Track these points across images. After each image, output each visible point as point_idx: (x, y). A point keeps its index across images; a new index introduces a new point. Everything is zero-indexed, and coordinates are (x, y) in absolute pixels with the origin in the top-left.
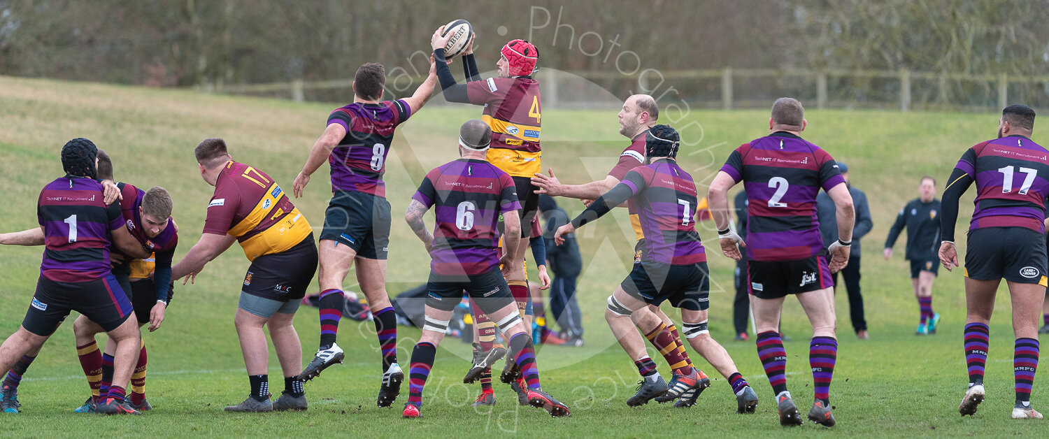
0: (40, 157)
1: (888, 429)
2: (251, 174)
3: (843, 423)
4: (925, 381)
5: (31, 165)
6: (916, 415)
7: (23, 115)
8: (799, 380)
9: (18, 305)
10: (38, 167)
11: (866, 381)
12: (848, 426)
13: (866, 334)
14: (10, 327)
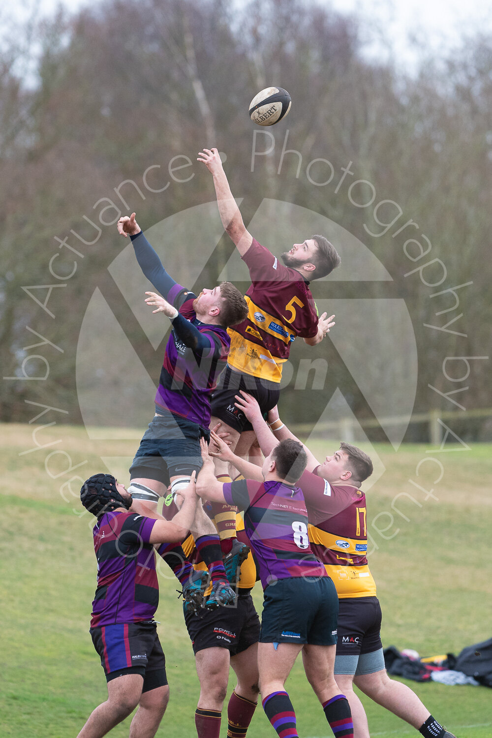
0: (63, 512)
2: (361, 514)
5: (53, 521)
7: (42, 466)
9: (43, 677)
10: (61, 523)
14: (35, 701)
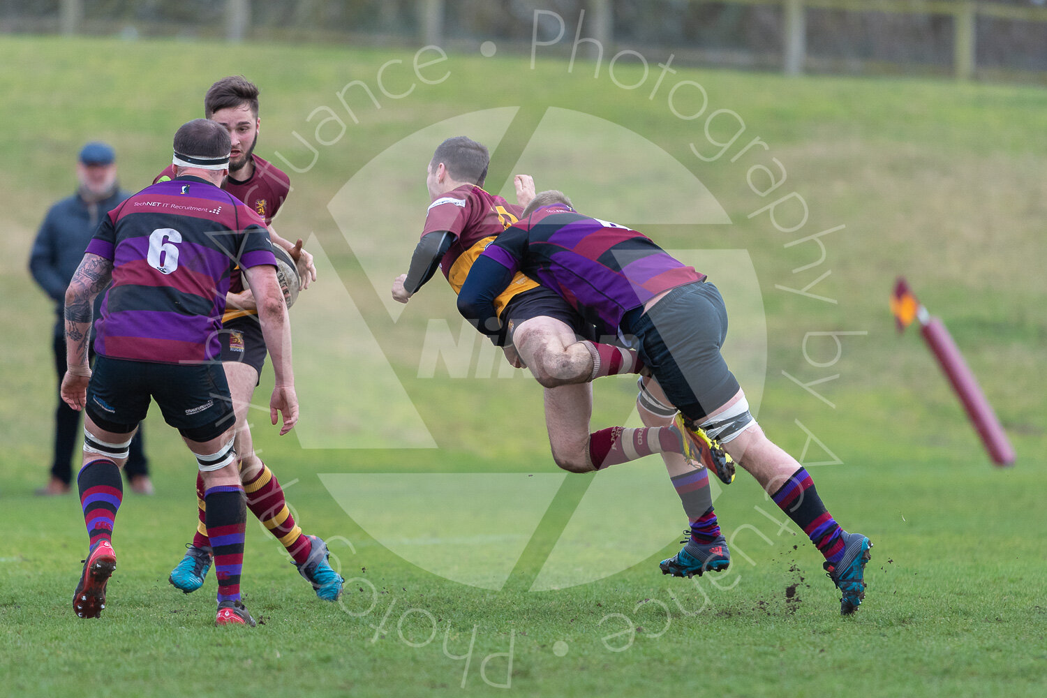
1: (182, 674)
3: (92, 659)
4: (261, 578)
6: (238, 645)
8: (10, 572)
11: (143, 578)
12: (102, 666)
13: (149, 485)
